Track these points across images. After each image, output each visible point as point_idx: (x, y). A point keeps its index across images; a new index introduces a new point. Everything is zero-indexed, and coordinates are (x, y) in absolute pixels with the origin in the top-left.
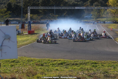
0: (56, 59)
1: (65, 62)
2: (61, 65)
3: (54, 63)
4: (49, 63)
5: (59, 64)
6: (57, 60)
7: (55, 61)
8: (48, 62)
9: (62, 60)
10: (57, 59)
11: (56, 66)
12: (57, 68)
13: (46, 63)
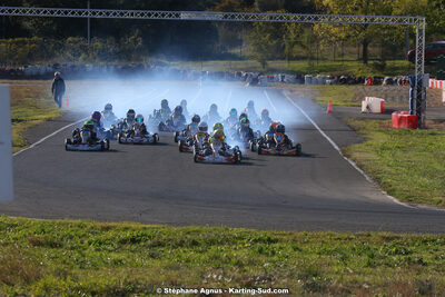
0: (110, 221)
1: (149, 233)
2: (134, 247)
3: (102, 237)
4: (84, 235)
5: (123, 242)
6: (114, 227)
7: (108, 229)
8: (81, 232)
9: (133, 225)
10: (115, 221)
11: (110, 251)
12: (115, 256)
13: (71, 238)
